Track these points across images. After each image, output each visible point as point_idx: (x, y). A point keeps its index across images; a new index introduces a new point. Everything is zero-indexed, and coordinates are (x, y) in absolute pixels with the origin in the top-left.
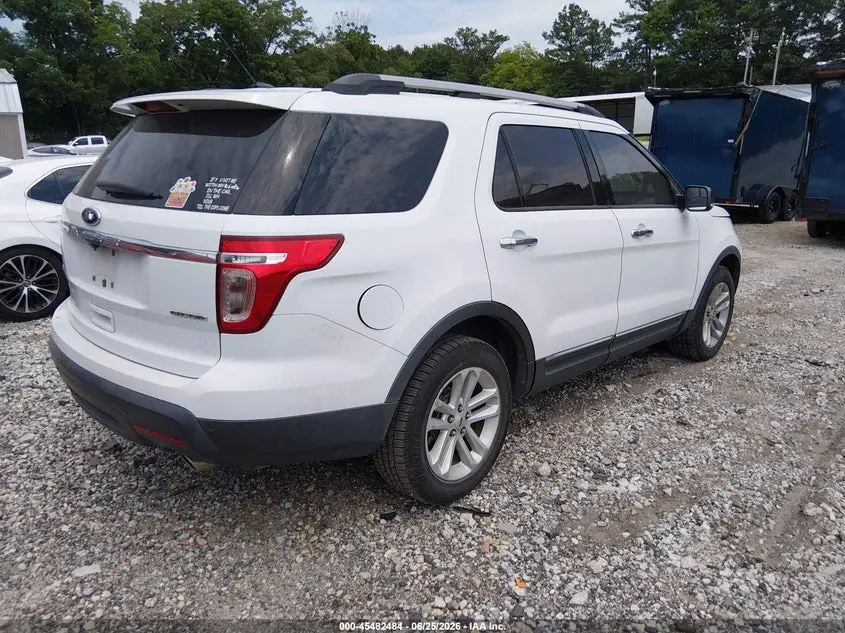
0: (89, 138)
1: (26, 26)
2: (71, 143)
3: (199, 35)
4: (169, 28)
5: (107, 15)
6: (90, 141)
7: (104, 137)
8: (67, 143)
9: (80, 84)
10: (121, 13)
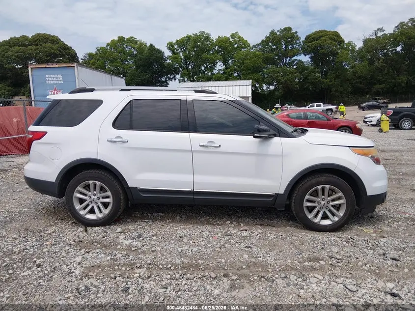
0: (315, 104)
1: (310, 58)
2: (308, 106)
3: (392, 51)
4: (376, 49)
5: (345, 48)
6: (315, 105)
7: (322, 104)
8: (306, 107)
9: (328, 80)
10: (352, 46)
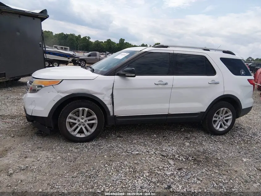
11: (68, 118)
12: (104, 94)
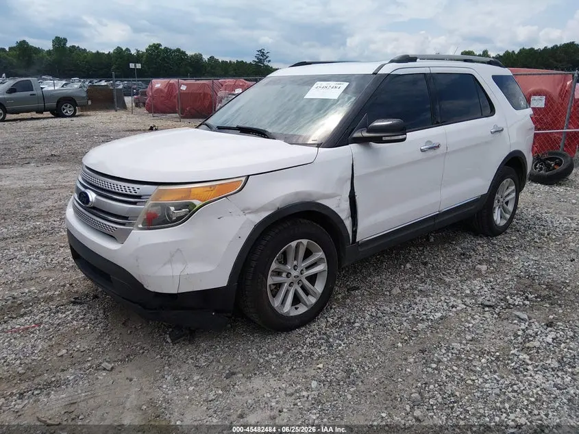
11: (271, 275)
12: (339, 195)
